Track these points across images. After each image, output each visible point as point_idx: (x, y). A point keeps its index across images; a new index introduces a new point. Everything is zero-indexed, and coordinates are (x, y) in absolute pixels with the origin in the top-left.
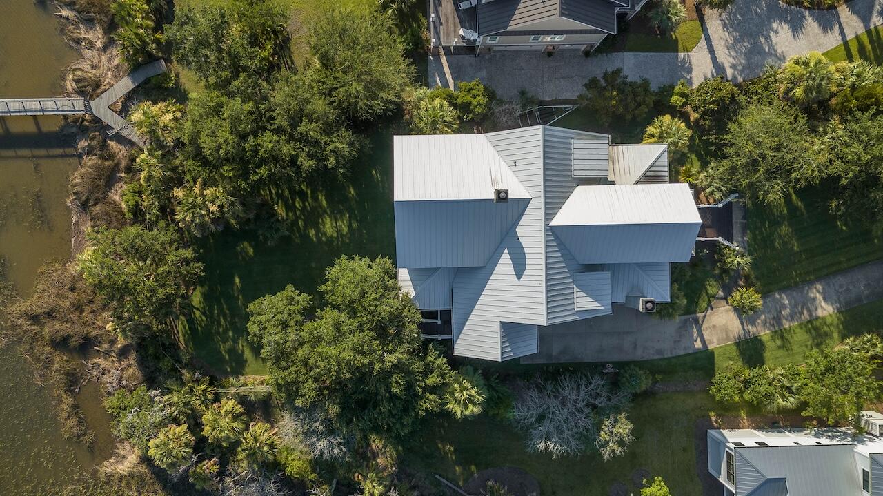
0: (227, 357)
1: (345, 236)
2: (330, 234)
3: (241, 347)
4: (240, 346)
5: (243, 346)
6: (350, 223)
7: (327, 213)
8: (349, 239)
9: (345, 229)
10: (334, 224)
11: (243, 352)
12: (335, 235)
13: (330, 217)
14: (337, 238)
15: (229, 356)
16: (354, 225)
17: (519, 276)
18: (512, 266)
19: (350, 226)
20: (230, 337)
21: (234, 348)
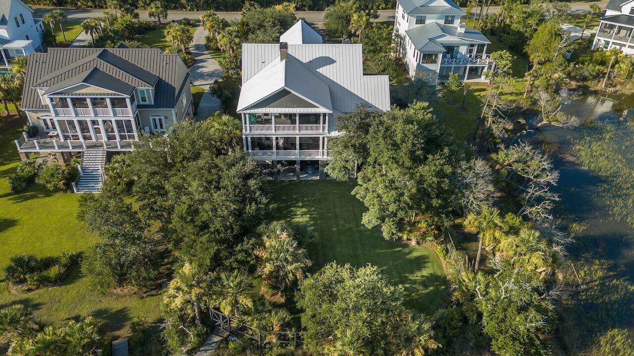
0: (431, 288)
1: (309, 210)
2: (307, 218)
3: (419, 278)
4: (417, 278)
5: (417, 276)
6: (299, 207)
7: (290, 220)
8: (311, 207)
9: (304, 210)
10: (299, 216)
11: (423, 276)
12: (308, 216)
13: (293, 218)
14: (311, 215)
15: (430, 287)
16: (300, 205)
17: (333, 62)
18: (328, 66)
19: (302, 207)
20: (410, 286)
21: (420, 282)
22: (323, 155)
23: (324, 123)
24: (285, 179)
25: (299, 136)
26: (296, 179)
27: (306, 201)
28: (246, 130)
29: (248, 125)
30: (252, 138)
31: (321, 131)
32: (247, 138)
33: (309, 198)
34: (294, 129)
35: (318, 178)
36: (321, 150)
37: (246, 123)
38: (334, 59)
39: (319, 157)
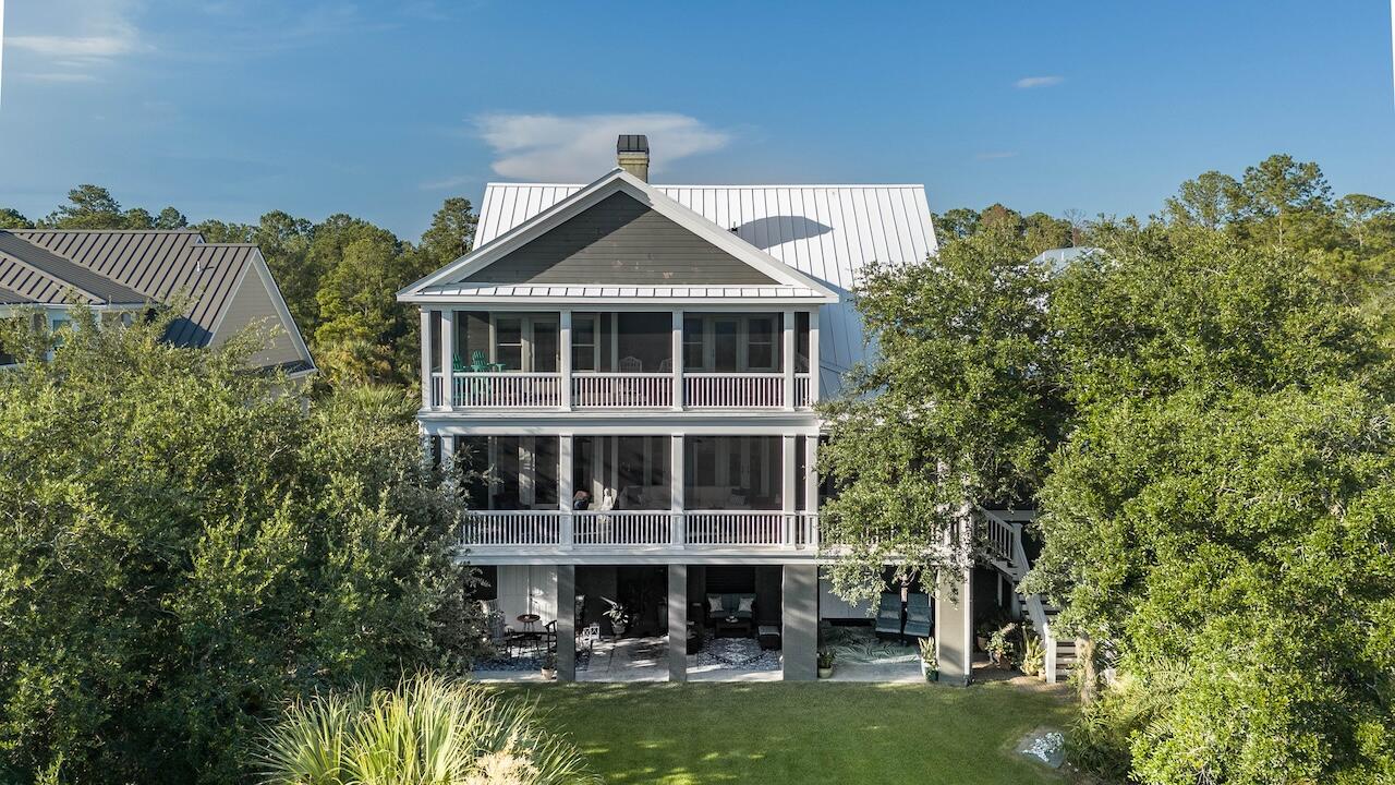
17: (822, 228)
18: (802, 242)
22: (800, 539)
23: (801, 365)
24: (608, 680)
25: (682, 431)
26: (667, 679)
27: (713, 765)
28: (437, 399)
29: (446, 373)
30: (459, 440)
31: (788, 407)
32: (437, 441)
33: (735, 753)
34: (661, 395)
35: (778, 676)
36: (788, 508)
37: (436, 364)
38: (825, 221)
39: (780, 549)
